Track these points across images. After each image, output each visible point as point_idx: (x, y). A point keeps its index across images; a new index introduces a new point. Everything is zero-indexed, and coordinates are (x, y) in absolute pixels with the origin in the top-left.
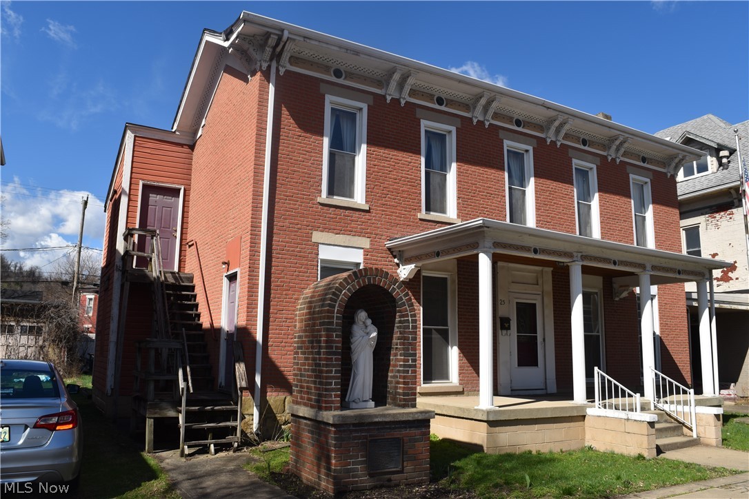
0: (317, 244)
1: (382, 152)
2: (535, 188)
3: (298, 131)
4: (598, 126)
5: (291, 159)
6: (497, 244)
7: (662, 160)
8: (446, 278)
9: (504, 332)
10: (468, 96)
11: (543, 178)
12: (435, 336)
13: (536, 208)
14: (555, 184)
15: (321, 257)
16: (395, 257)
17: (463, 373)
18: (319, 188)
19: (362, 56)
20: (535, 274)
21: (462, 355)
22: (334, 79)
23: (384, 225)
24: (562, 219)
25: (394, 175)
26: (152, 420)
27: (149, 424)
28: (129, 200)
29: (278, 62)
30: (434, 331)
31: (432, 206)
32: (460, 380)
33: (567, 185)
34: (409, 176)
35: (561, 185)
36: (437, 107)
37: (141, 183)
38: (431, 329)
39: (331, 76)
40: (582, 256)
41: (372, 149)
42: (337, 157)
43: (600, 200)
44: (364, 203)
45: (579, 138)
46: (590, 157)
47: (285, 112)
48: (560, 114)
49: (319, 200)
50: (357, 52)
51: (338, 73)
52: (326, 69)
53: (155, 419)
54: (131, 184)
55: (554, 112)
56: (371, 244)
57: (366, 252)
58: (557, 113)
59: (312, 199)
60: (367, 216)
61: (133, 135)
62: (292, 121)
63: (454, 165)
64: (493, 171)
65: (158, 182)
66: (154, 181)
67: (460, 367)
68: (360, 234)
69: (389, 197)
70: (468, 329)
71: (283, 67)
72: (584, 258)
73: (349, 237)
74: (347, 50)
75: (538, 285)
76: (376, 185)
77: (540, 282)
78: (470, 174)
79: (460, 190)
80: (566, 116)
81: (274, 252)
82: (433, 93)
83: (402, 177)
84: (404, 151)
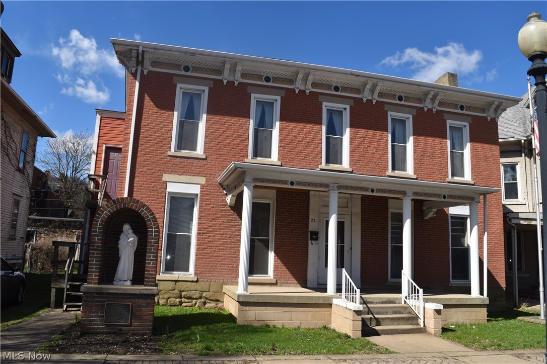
0: (166, 182)
1: (218, 118)
2: (350, 136)
3: (156, 109)
4: (408, 85)
5: (150, 128)
6: (255, 180)
7: (481, 107)
8: (270, 204)
9: (314, 242)
10: (290, 74)
11: (358, 128)
12: (257, 243)
13: (350, 151)
14: (369, 132)
15: (169, 190)
16: (224, 189)
17: (277, 270)
18: (169, 145)
19: (197, 56)
20: (346, 200)
21: (277, 257)
22: (183, 73)
23: (217, 168)
24: (374, 158)
25: (227, 133)
26: (55, 289)
27: (53, 290)
28: (97, 157)
29: (142, 66)
30: (256, 240)
31: (258, 153)
32: (274, 275)
33: (381, 132)
34: (239, 134)
35: (375, 132)
36: (265, 83)
37: (104, 146)
38: (255, 239)
39: (182, 71)
40: (337, 186)
41: (211, 117)
42: (185, 124)
43: (414, 142)
44: (202, 153)
45: (395, 95)
46: (407, 109)
47: (147, 98)
48: (369, 79)
49: (169, 153)
50: (193, 54)
51: (187, 69)
52: (177, 67)
53: (56, 288)
54: (98, 147)
55: (363, 78)
56: (206, 181)
57: (202, 187)
58: (366, 79)
59: (164, 153)
60: (205, 162)
61: (100, 116)
62: (152, 103)
63: (278, 124)
64: (312, 126)
65: (115, 145)
66: (112, 144)
67: (275, 266)
68: (198, 174)
69: (222, 149)
70: (283, 239)
71: (146, 69)
72: (340, 187)
73: (189, 177)
74: (186, 53)
75: (347, 207)
76: (213, 141)
77: (350, 205)
78: (291, 129)
79: (281, 141)
80: (375, 81)
81: (135, 188)
82: (262, 74)
83: (233, 134)
84: (236, 116)
